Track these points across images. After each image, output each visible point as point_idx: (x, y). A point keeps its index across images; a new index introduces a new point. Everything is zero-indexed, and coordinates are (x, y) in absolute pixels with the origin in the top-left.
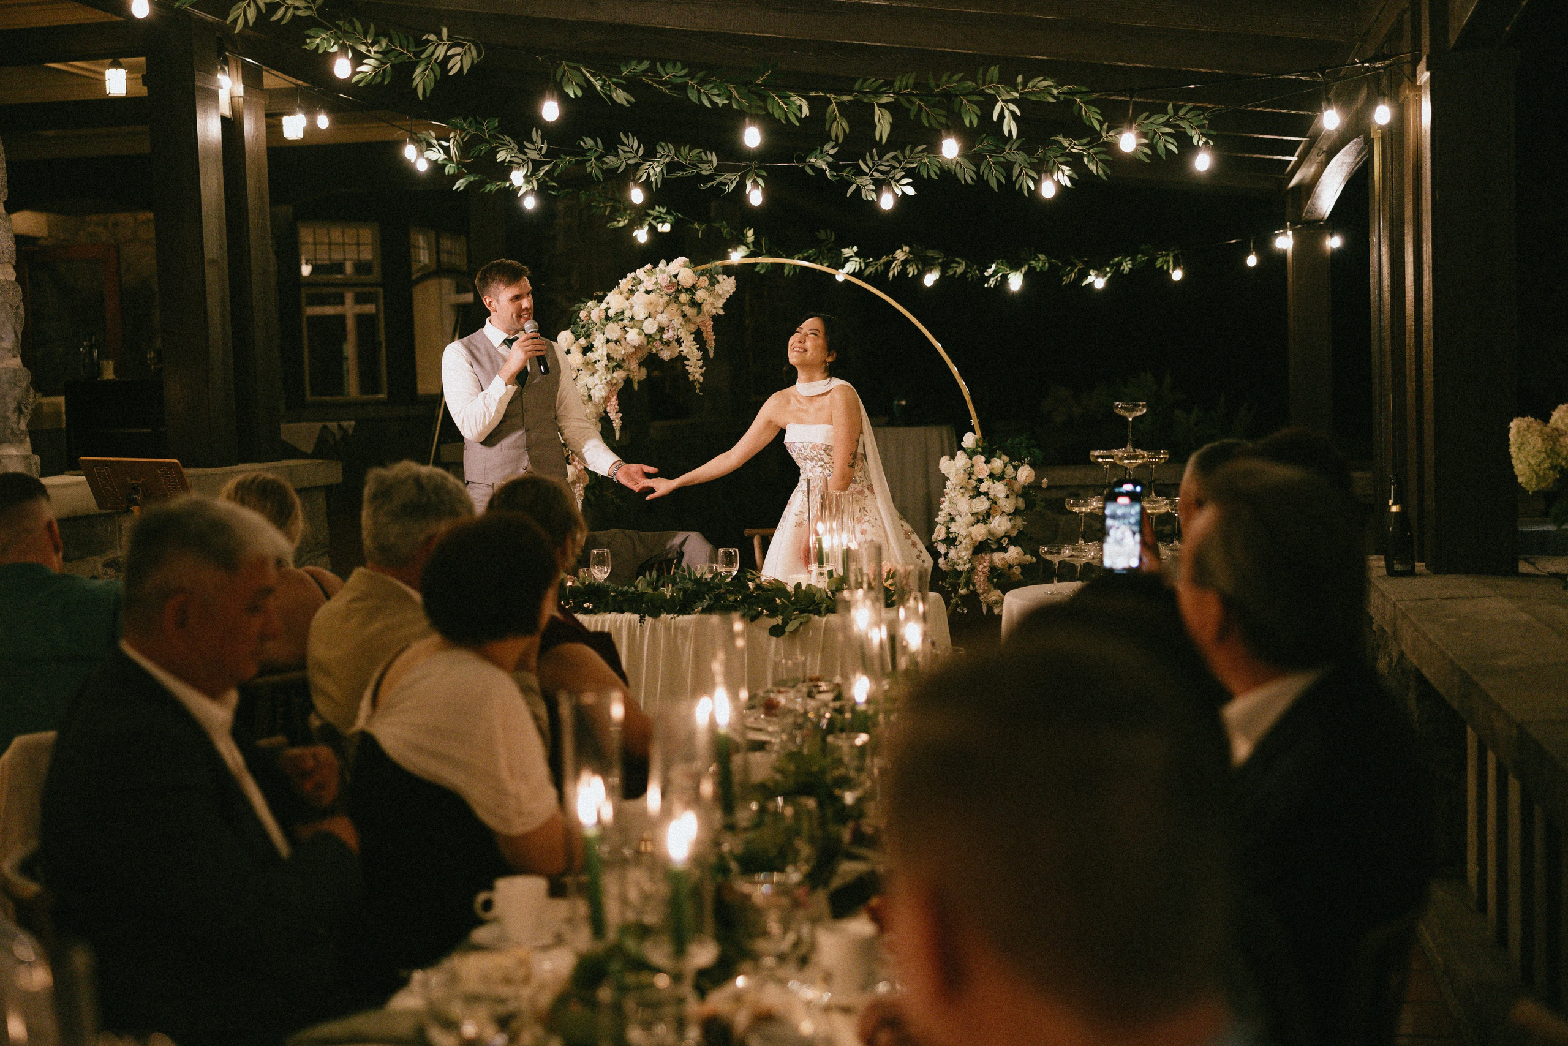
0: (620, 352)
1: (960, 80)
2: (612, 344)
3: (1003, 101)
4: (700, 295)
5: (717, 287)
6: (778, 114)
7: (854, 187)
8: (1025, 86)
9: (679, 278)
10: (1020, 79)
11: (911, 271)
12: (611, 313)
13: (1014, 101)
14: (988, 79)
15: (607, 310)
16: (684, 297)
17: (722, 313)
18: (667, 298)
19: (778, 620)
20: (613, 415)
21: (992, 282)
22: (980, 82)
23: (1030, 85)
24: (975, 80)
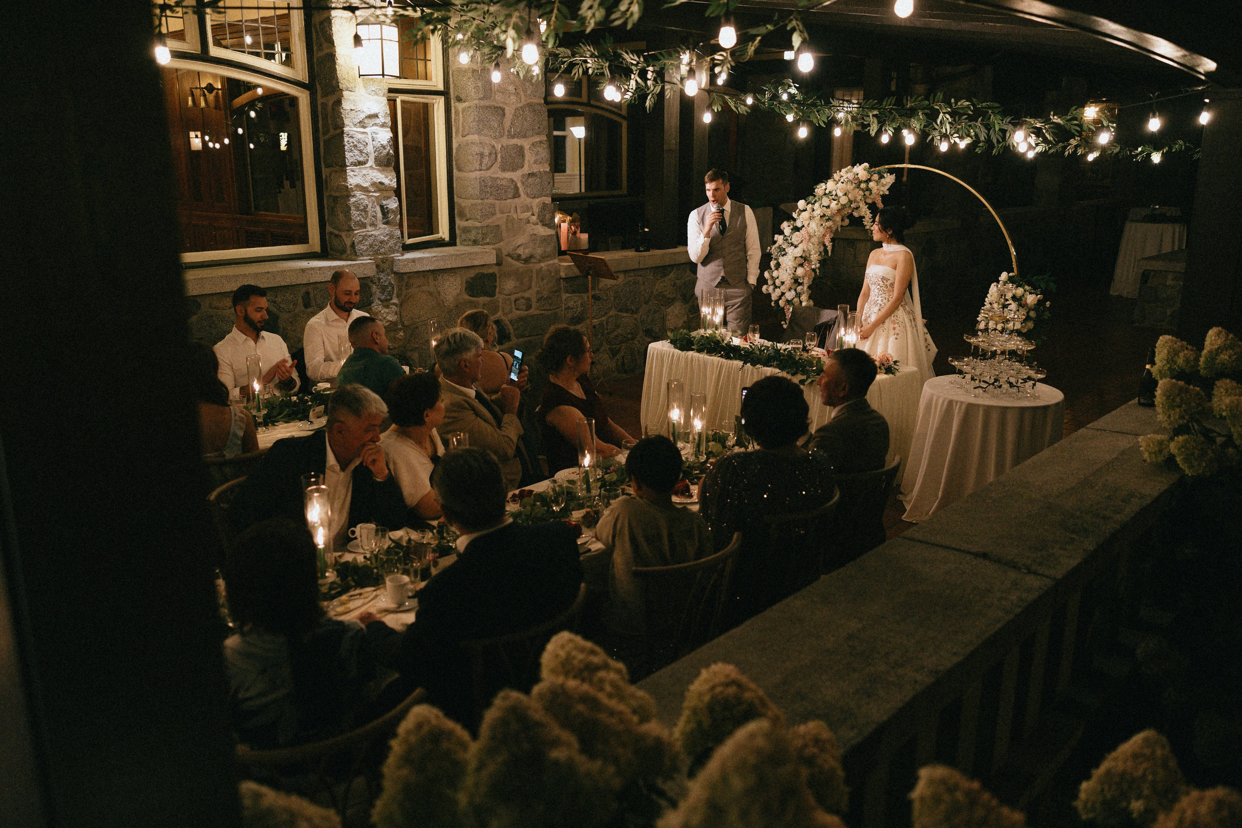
0: (828, 213)
1: (922, 100)
2: (825, 208)
3: (943, 113)
4: (872, 184)
5: (883, 180)
6: (815, 121)
7: (931, 137)
8: (956, 103)
9: (859, 176)
10: (953, 100)
11: (1080, 152)
12: (827, 192)
13: (949, 113)
14: (936, 100)
15: (826, 189)
16: (863, 186)
17: (887, 193)
18: (854, 185)
19: (804, 377)
20: (827, 244)
21: (1139, 158)
22: (931, 101)
23: (959, 104)
24: (929, 101)
